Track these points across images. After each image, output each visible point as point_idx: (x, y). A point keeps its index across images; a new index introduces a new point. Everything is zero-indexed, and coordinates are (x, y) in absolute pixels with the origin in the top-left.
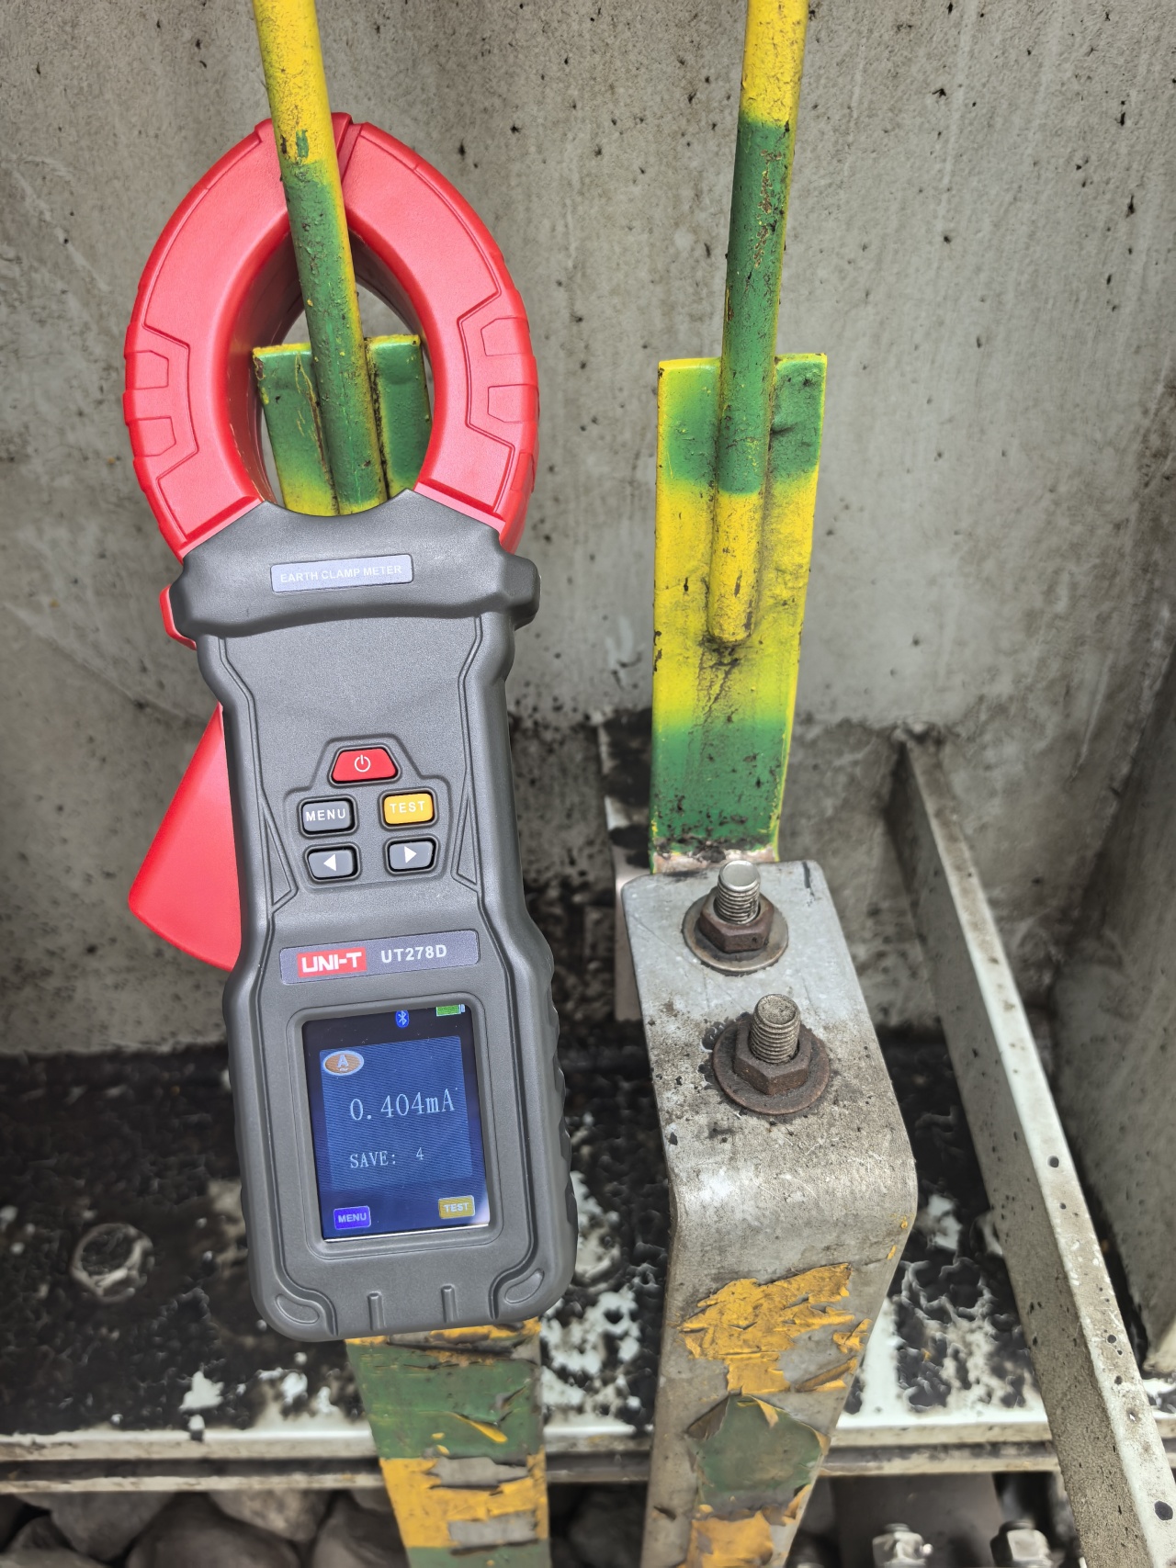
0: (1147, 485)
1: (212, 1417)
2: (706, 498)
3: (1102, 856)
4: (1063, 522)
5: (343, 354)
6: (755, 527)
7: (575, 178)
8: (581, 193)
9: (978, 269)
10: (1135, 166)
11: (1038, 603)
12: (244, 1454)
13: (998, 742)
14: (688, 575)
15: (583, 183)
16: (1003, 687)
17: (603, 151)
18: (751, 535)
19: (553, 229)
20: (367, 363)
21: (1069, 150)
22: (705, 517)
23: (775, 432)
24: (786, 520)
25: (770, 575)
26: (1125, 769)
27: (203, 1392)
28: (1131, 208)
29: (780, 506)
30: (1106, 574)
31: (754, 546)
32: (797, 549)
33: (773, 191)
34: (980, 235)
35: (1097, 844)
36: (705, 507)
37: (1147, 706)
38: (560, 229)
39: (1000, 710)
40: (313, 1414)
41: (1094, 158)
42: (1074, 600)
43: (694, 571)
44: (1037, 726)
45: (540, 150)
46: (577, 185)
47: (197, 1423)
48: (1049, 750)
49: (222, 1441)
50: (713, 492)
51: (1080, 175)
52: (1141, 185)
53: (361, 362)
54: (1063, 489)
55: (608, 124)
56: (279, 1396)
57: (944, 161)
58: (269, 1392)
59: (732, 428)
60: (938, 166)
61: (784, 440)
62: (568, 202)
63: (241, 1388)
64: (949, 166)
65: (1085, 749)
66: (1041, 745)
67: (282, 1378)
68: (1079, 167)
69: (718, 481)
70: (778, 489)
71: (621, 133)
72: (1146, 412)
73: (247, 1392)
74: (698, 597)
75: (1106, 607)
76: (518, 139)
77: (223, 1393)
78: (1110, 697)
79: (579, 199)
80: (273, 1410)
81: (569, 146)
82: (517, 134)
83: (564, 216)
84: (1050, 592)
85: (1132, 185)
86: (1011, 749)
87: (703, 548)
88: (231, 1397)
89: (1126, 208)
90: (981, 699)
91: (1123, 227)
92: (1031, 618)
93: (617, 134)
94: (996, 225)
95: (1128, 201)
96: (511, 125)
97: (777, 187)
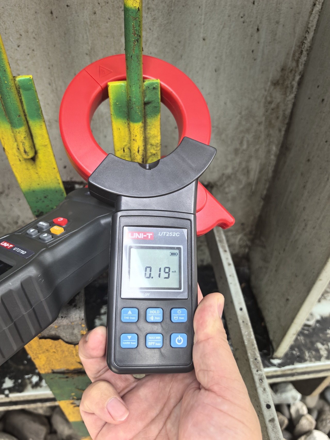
0: (267, 111)
1: (11, 390)
2: (127, 124)
3: (260, 217)
4: (244, 123)
5: (6, 82)
6: (142, 133)
7: (88, 21)
8: (91, 26)
9: (214, 48)
10: (259, 17)
11: (238, 146)
12: (22, 399)
13: (229, 186)
14: (124, 147)
15: (91, 23)
16: (229, 171)
17: (97, 13)
18: (141, 135)
19: (83, 37)
20: (15, 85)
21: (239, 12)
22: (127, 130)
23: (146, 104)
24: (152, 130)
25: (149, 146)
26: (265, 192)
27: (8, 383)
28: (258, 30)
29: (150, 126)
30: (257, 137)
31: (142, 138)
32: (156, 138)
33: (136, 30)
34: (214, 38)
35: (258, 213)
36: (127, 126)
37: (270, 174)
38: (85, 37)
39: (229, 177)
40: (41, 387)
41: (246, 15)
42: (248, 145)
43: (126, 145)
44: (240, 181)
45: (76, 13)
46: (89, 23)
47: (7, 392)
48: (243, 188)
49: (14, 396)
50: (128, 122)
51: (242, 20)
52: (261, 23)
53: (13, 85)
54: (243, 113)
55: (97, 4)
56: (31, 382)
57: (202, 15)
58: (28, 381)
59: (131, 103)
60: (200, 17)
61: (149, 106)
62: (87, 29)
63: (20, 381)
64: (203, 17)
65: (254, 187)
66: (241, 186)
67: (31, 377)
68: (242, 17)
69: (129, 119)
70: (149, 121)
71: (101, 7)
72: (265, 90)
73: (21, 382)
74: (128, 153)
75: (258, 147)
76: (69, 9)
77: (14, 383)
78: (260, 172)
79: (90, 28)
80: (29, 387)
81: (86, 11)
82: (69, 7)
83: (86, 33)
84: (241, 143)
85: (258, 22)
86: (233, 188)
87: (127, 139)
88: (17, 384)
89: (256, 30)
90: (223, 174)
91: (256, 36)
92: (236, 151)
93: (100, 8)
94: (219, 35)
95: (257, 28)
96: (66, 5)
97: (137, 28)
